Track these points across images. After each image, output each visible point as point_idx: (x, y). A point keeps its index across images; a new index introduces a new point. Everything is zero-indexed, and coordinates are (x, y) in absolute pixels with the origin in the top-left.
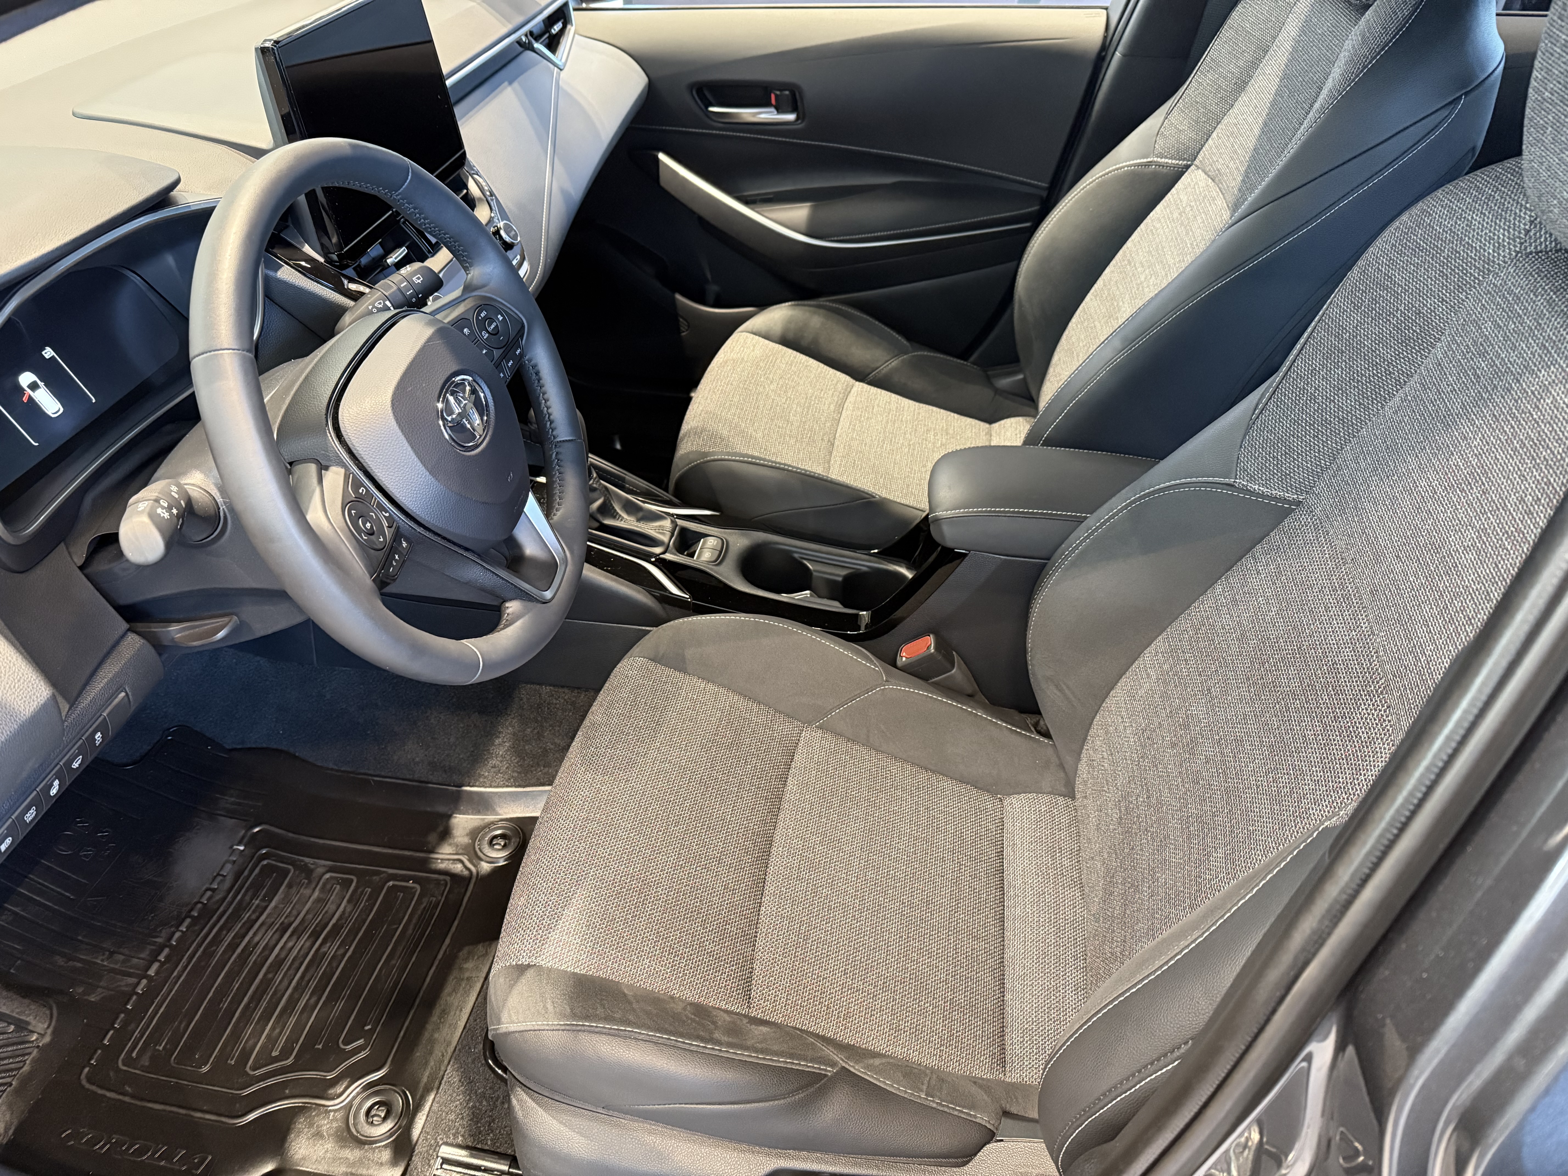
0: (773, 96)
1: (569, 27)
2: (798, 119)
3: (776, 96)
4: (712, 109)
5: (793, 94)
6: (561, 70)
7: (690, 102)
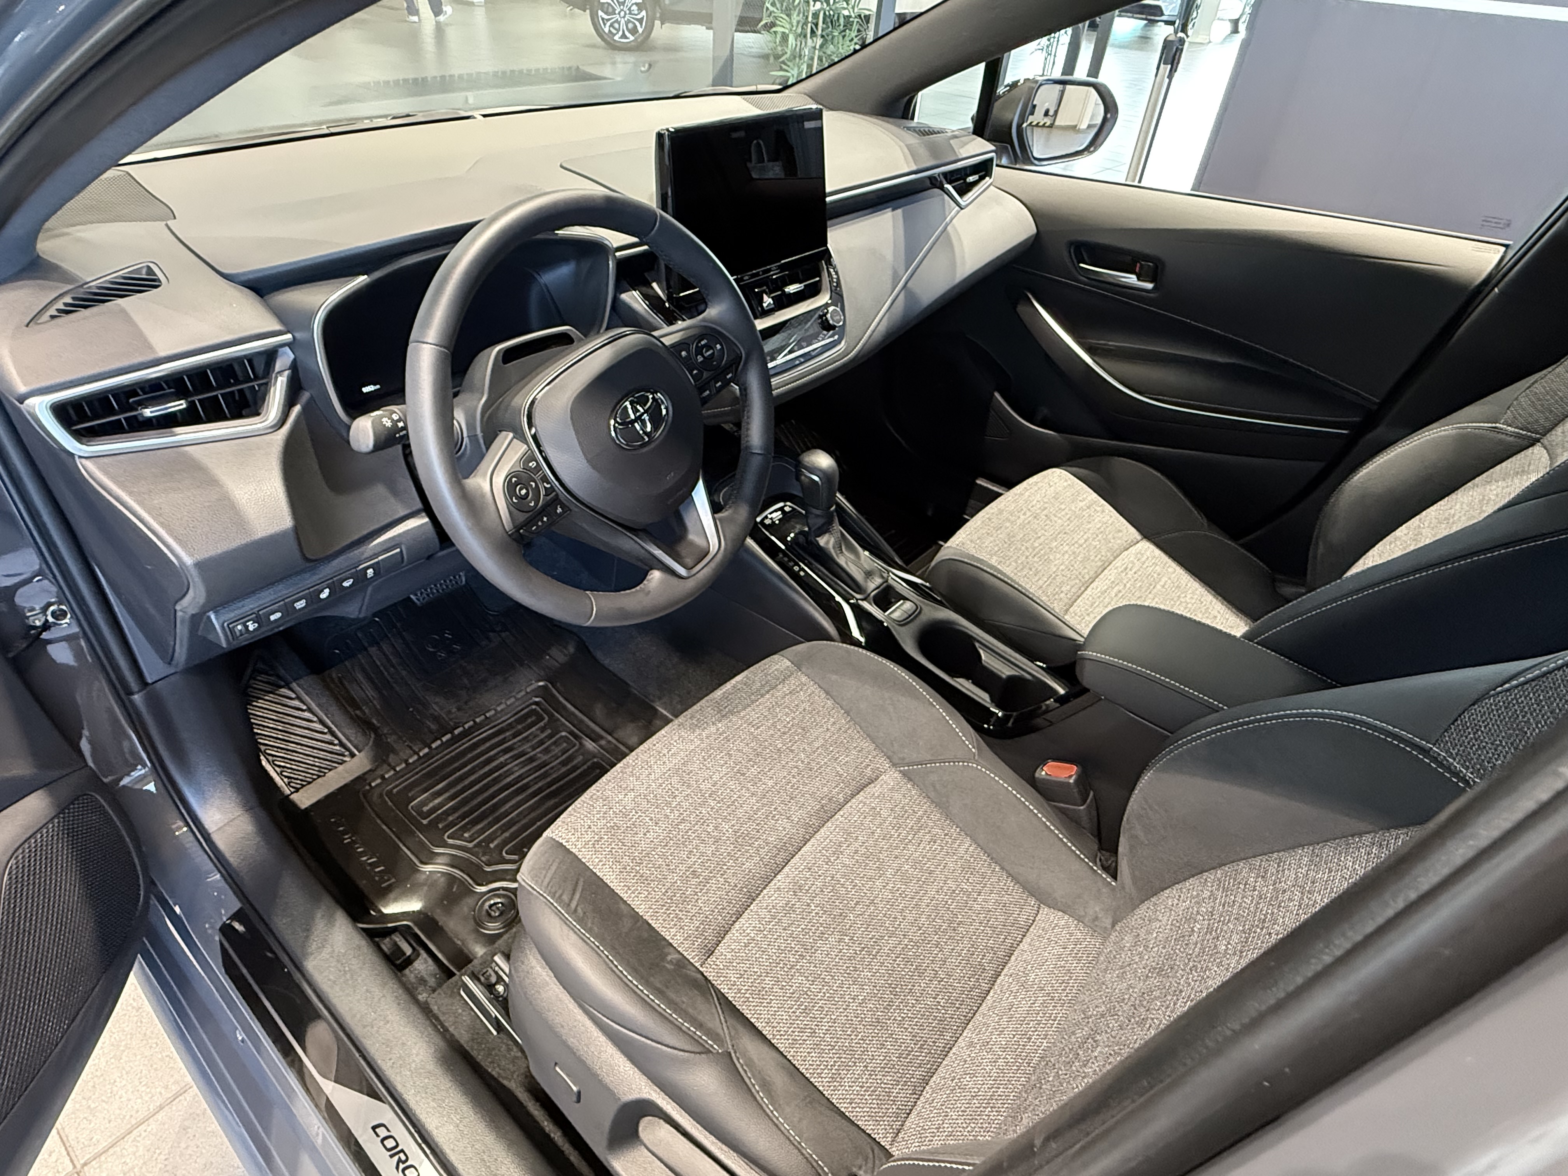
0: (1138, 265)
1: (987, 178)
2: (1154, 288)
3: (1141, 265)
4: (1082, 265)
5: (1157, 267)
6: (962, 209)
7: (1064, 255)
